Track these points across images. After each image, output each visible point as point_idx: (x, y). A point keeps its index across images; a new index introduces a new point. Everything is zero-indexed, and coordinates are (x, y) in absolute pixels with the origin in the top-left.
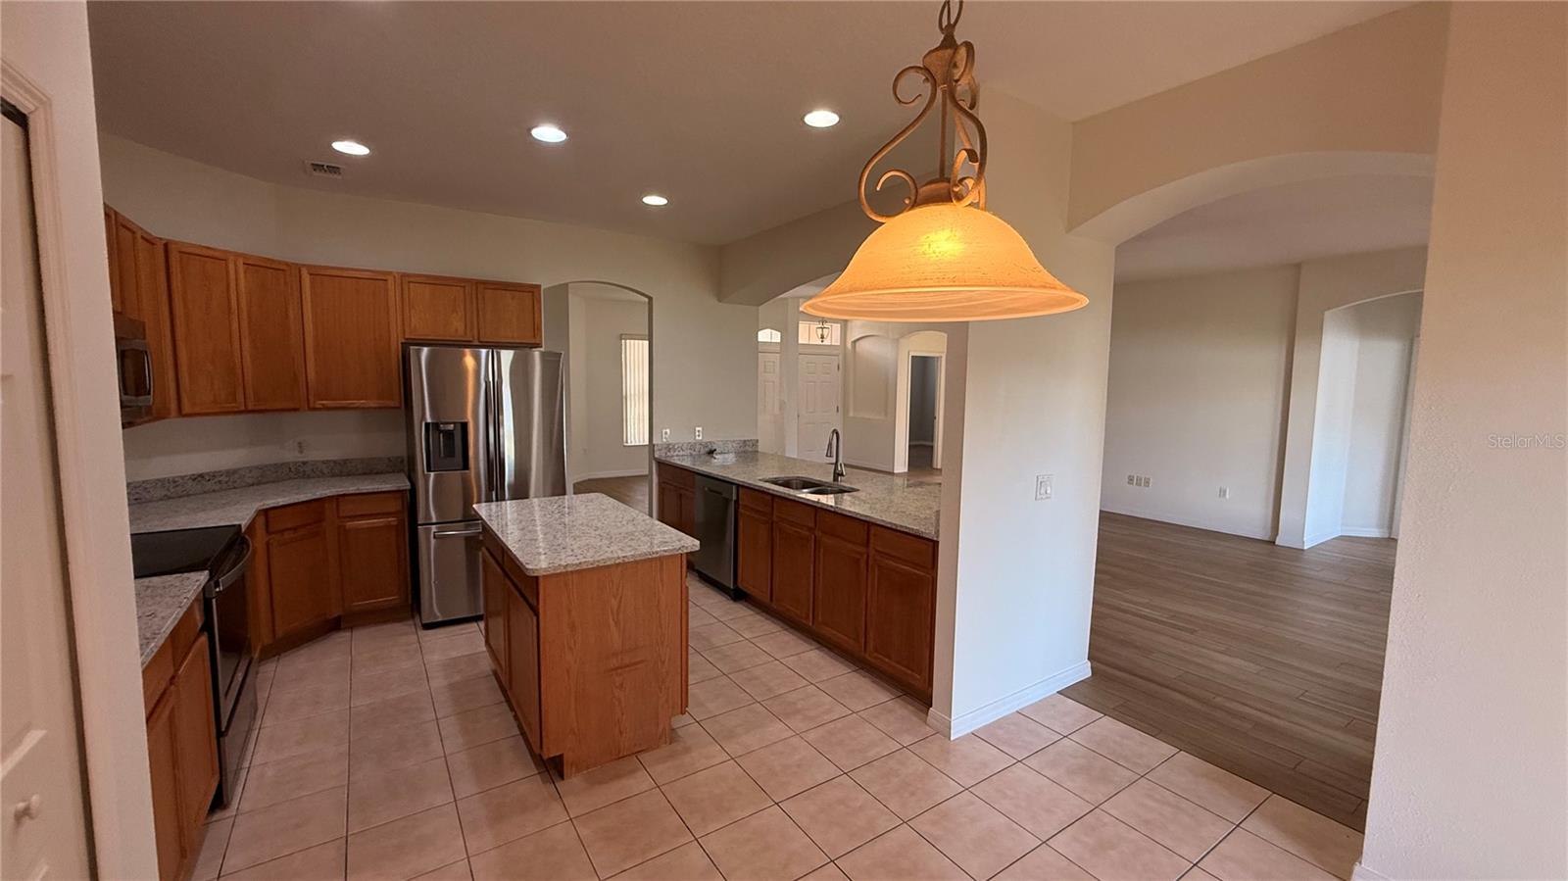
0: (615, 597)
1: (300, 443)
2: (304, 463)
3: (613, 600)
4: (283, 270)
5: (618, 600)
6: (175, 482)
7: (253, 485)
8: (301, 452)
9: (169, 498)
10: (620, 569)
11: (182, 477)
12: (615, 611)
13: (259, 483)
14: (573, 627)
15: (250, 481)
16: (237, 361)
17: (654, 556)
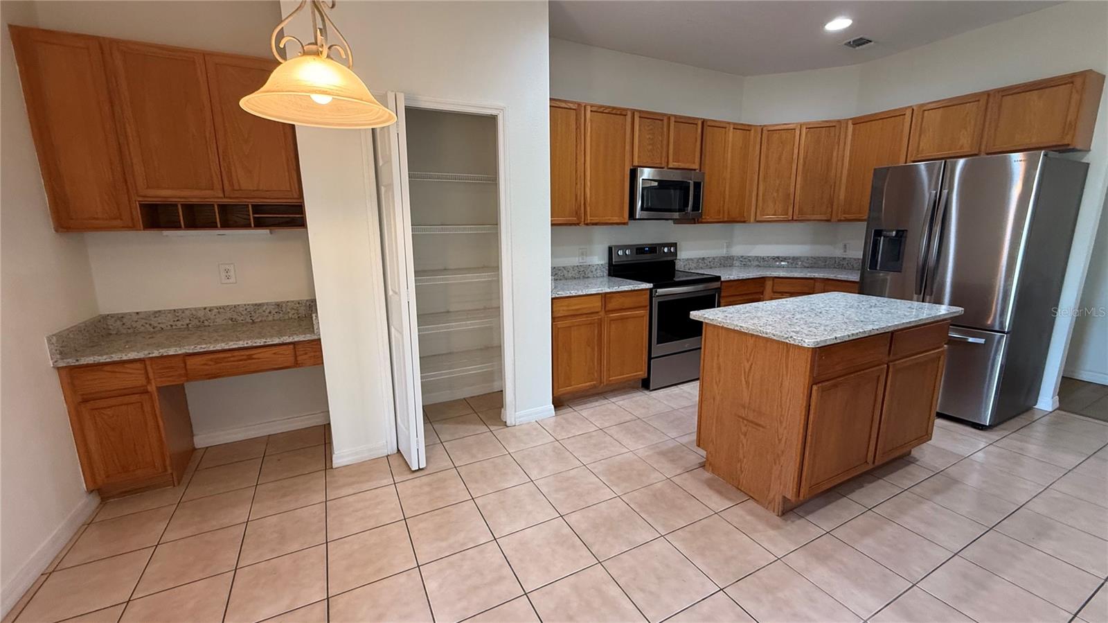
0: (748, 361)
1: (845, 245)
2: (844, 259)
3: (746, 363)
4: (834, 126)
5: (750, 363)
6: (763, 259)
7: (808, 267)
8: (845, 251)
9: (760, 267)
10: (754, 338)
11: (768, 257)
12: (747, 370)
13: (811, 267)
14: (719, 368)
15: (807, 265)
16: (792, 190)
17: (764, 335)
